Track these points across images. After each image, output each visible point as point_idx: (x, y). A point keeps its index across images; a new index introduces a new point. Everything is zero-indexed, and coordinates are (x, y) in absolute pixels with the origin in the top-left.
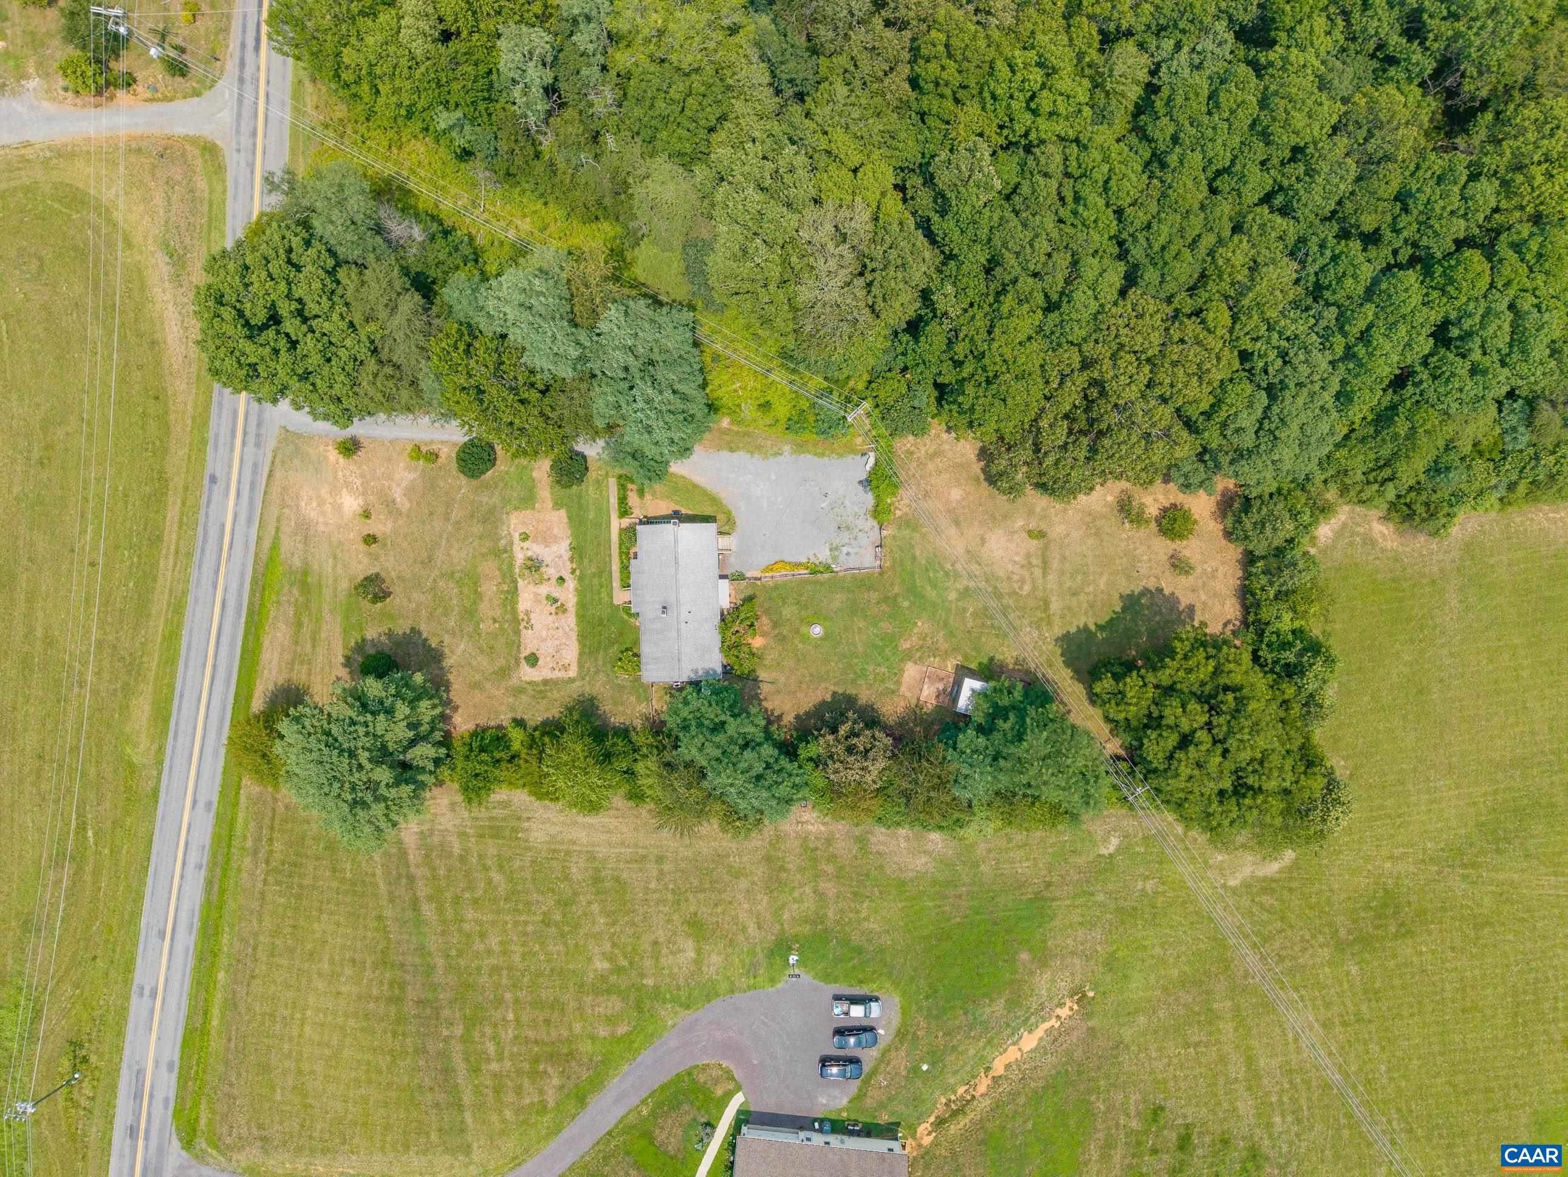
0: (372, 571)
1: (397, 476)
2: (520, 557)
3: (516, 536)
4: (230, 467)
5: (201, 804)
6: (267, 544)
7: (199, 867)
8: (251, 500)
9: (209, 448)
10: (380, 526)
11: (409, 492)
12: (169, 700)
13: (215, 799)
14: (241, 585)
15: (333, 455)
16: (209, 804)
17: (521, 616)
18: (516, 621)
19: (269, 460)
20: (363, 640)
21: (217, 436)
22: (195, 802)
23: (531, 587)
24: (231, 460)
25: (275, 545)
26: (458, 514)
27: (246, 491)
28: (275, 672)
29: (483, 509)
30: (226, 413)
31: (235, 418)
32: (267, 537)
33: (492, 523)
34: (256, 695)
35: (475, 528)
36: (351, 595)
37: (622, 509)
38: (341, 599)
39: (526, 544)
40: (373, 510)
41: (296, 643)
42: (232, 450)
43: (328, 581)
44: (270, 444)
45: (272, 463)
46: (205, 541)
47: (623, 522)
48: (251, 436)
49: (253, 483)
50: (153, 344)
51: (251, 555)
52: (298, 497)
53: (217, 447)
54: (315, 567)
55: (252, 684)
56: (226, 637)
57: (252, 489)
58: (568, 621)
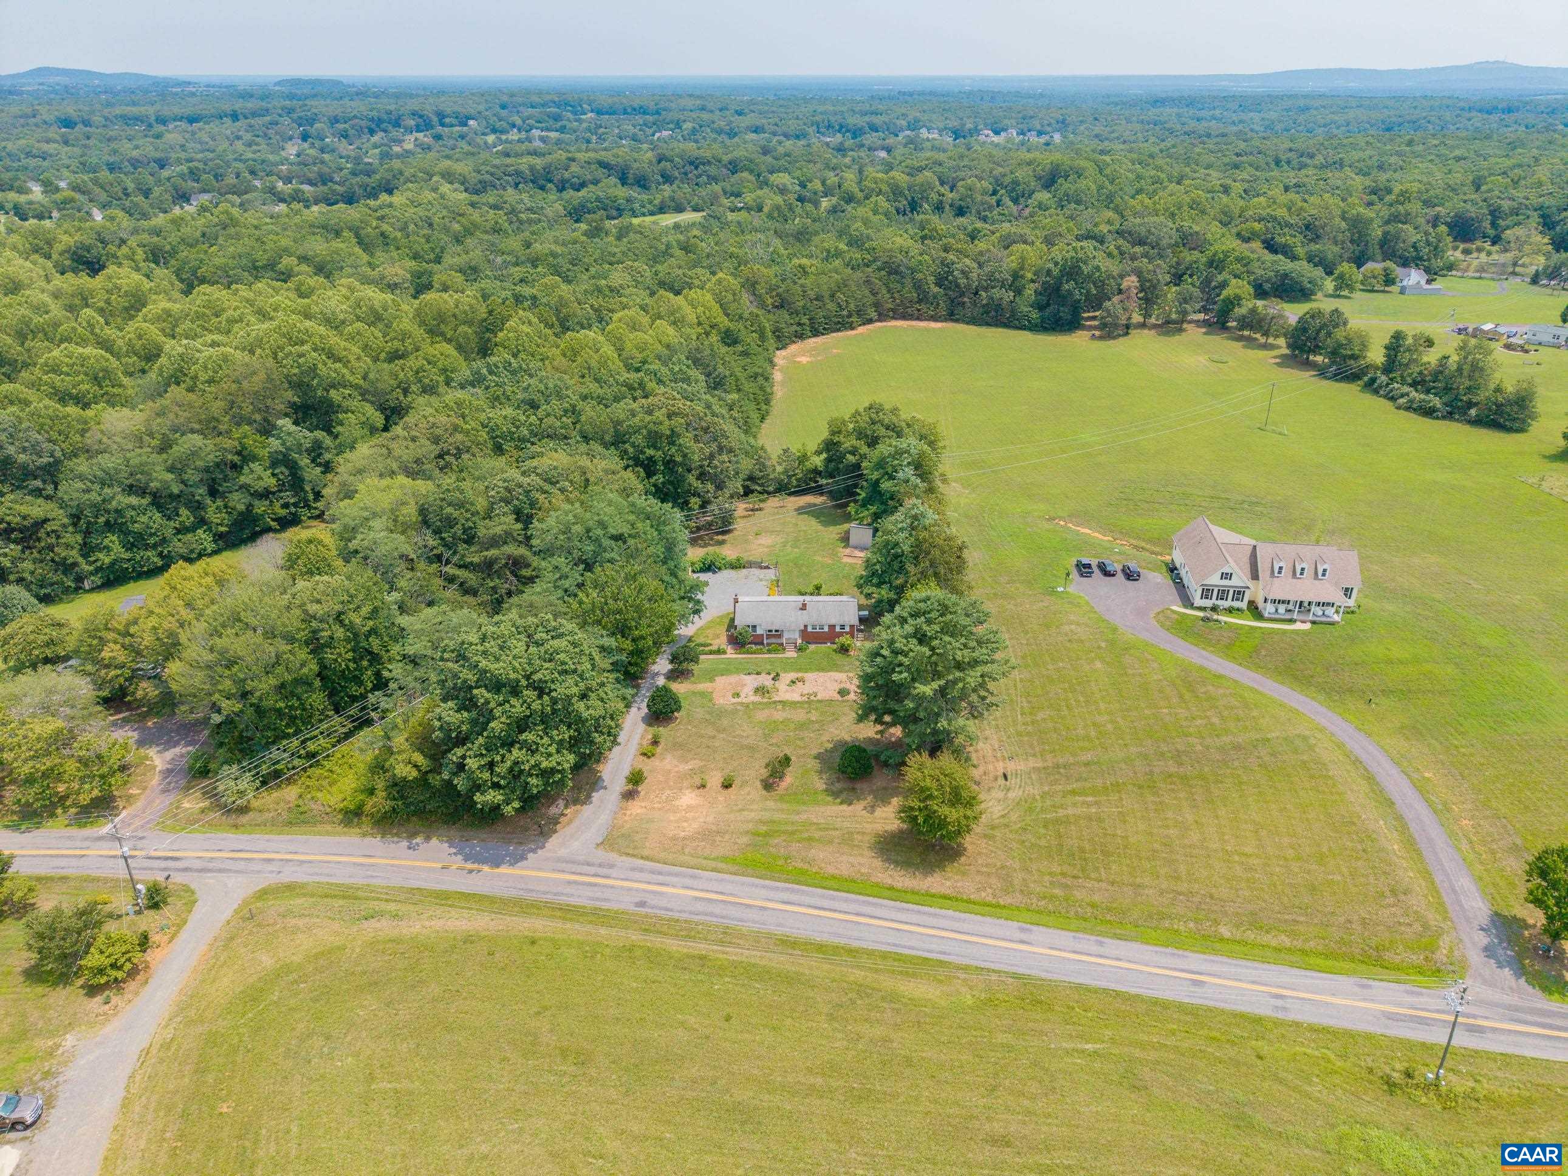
0: (758, 784)
1: (669, 767)
2: (753, 698)
3: (736, 700)
4: (630, 889)
5: (1024, 936)
6: (721, 865)
7: (1101, 943)
8: (670, 874)
9: (605, 905)
10: (715, 780)
11: (684, 760)
12: (898, 958)
13: (1015, 924)
14: (764, 887)
15: (636, 808)
16: (1022, 930)
17: (805, 698)
18: (809, 702)
19: (630, 859)
20: (827, 792)
21: (592, 899)
22: (1022, 942)
23: (780, 694)
24: (622, 888)
25: (724, 859)
26: (710, 731)
27: (661, 878)
28: (862, 860)
29: (708, 717)
30: (568, 890)
31: (575, 882)
32: (713, 864)
33: (721, 713)
34: (890, 881)
35: (725, 722)
36: (782, 798)
37: (719, 652)
38: (785, 806)
39: (743, 695)
40: (698, 782)
41: (831, 842)
42: (612, 887)
43: (767, 815)
44: (613, 857)
45: (633, 856)
46: (712, 914)
47: (730, 650)
48: (600, 871)
49: (653, 872)
50: (468, 940)
51: (733, 877)
52: (674, 838)
53: (605, 900)
54: (750, 825)
55: (877, 885)
56: (826, 903)
57: (660, 873)
58: (809, 676)
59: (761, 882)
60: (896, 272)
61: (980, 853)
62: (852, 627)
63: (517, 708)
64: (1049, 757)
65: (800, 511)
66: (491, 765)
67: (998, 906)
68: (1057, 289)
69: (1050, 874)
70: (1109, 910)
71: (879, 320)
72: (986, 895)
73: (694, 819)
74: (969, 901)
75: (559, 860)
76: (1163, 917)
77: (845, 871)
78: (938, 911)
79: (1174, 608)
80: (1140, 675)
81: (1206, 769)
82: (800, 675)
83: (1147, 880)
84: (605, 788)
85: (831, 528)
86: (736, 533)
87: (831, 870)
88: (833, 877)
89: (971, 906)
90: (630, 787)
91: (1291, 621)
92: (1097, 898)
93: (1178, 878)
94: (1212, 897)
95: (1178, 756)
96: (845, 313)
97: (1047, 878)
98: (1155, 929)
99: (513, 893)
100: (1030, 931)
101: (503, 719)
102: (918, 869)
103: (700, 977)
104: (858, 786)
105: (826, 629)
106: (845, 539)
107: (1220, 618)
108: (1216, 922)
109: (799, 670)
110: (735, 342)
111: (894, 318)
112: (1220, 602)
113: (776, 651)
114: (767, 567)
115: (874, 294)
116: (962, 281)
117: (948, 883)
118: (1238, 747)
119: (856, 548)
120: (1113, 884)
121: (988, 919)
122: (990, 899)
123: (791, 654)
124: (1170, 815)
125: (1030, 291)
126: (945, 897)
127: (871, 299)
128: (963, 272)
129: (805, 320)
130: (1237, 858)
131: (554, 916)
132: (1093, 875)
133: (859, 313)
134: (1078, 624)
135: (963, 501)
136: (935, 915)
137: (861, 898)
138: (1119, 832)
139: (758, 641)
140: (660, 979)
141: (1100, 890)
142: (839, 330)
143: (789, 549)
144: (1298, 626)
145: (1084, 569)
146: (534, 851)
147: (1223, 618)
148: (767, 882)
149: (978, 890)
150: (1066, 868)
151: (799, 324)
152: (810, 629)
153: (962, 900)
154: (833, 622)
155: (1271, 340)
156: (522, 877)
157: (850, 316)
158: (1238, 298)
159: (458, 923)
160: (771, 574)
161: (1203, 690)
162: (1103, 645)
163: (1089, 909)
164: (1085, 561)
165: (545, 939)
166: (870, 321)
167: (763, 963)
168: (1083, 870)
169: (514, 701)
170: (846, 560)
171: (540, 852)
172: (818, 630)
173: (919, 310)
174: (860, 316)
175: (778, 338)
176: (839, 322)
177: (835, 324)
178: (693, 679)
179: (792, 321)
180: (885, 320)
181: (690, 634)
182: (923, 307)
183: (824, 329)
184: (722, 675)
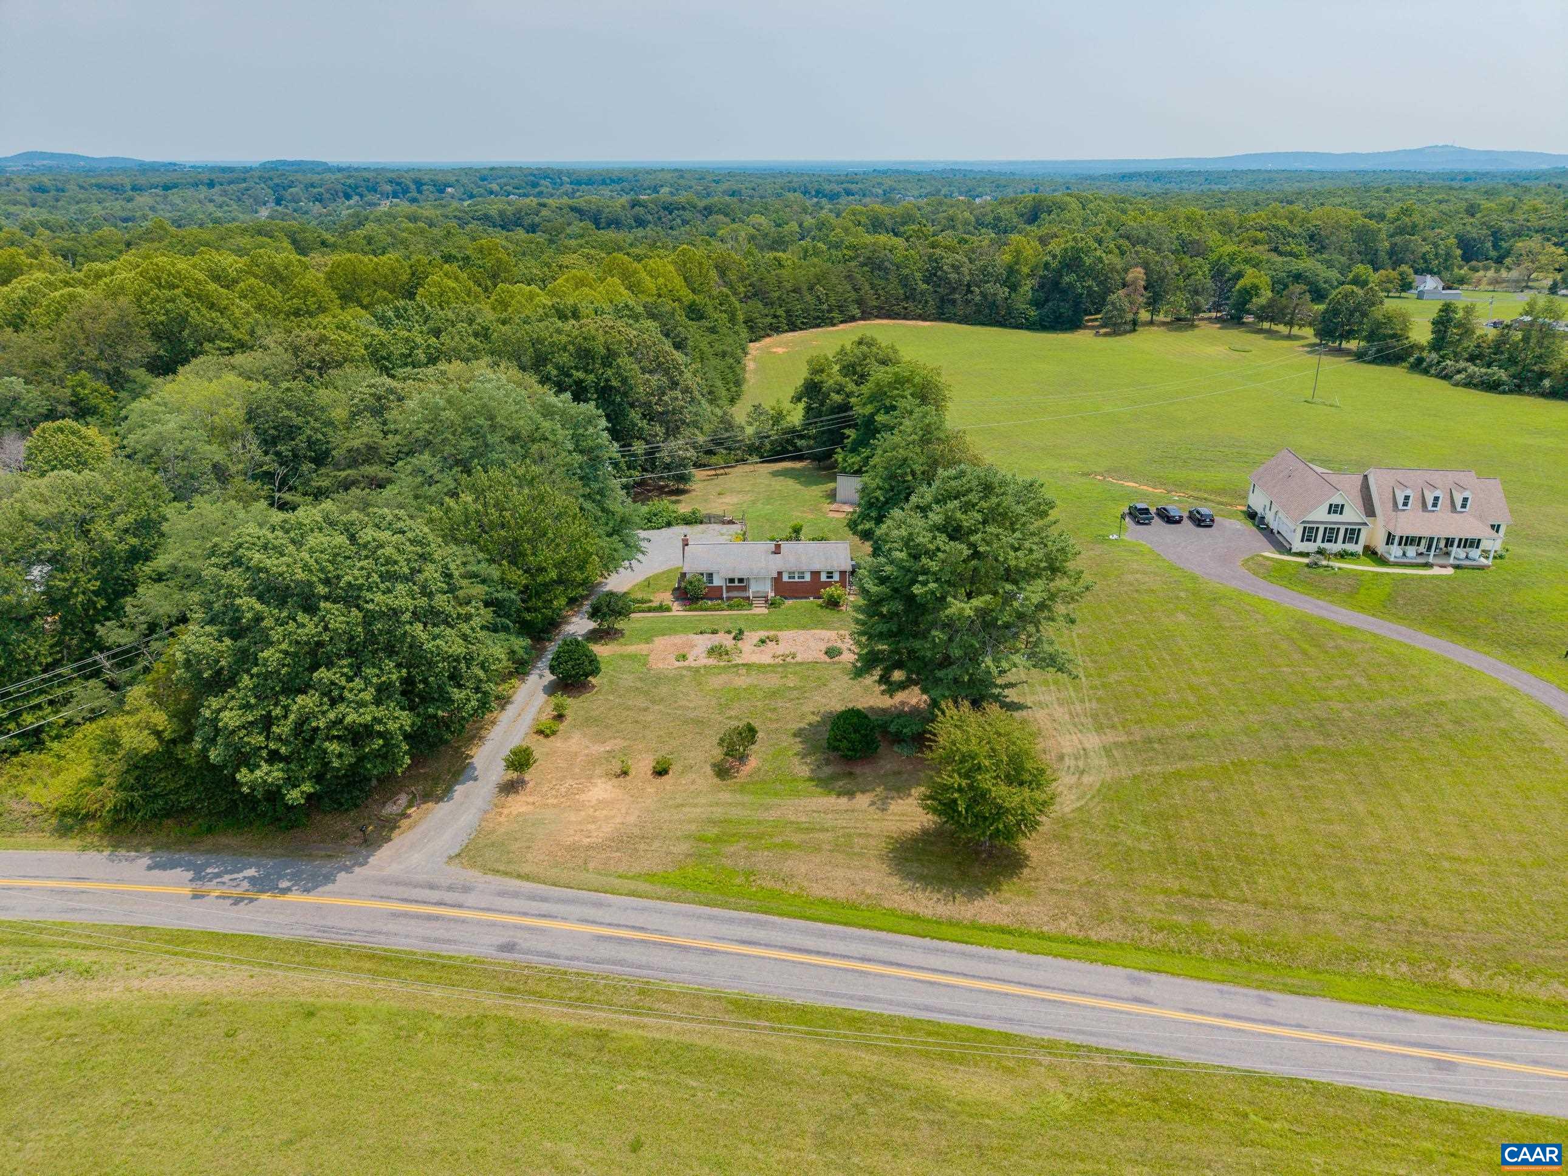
0: (708, 770)
1: (574, 748)
2: (704, 661)
3: (681, 664)
4: (493, 924)
5: (1139, 991)
6: (642, 886)
7: (1267, 1001)
8: (560, 901)
9: (446, 950)
10: (643, 765)
11: (598, 739)
12: (936, 1030)
13: (1121, 971)
14: (711, 918)
15: (518, 805)
16: (1134, 980)
17: (779, 660)
18: (785, 665)
19: (498, 879)
20: (811, 779)
21: (426, 939)
22: (1137, 1000)
23: (743, 656)
24: (479, 923)
25: (649, 877)
26: (641, 702)
27: (545, 907)
28: (866, 874)
29: (639, 684)
30: (391, 927)
31: (406, 915)
32: (632, 885)
33: (660, 679)
34: (911, 906)
35: (664, 690)
36: (742, 789)
37: (661, 608)
38: (747, 799)
39: (691, 658)
40: (617, 767)
41: (819, 849)
42: (464, 921)
43: (718, 812)
44: (473, 875)
45: (506, 874)
46: (621, 963)
47: (676, 606)
48: (449, 897)
49: (533, 898)
50: (200, 1010)
51: (659, 904)
52: (572, 848)
53: (448, 941)
54: (693, 827)
55: (892, 912)
56: (810, 943)
57: (544, 899)
58: (783, 635)
59: (708, 910)
60: (880, 268)
61: (1051, 863)
62: (842, 573)
63: (308, 627)
64: (1135, 728)
65: (775, 474)
66: (267, 722)
67: (1088, 943)
68: (1056, 284)
69: (1166, 892)
70: (1269, 946)
71: (863, 319)
72: (1067, 926)
73: (607, 818)
74: (1041, 936)
75: (384, 881)
76: (1356, 957)
77: (841, 890)
78: (992, 952)
79: (1267, 554)
80: (1241, 628)
81: (1366, 742)
82: (772, 633)
83: (1317, 900)
84: (476, 779)
85: (814, 487)
87: (818, 890)
88: (823, 901)
89: (1045, 944)
90: (513, 775)
91: (1427, 565)
92: (1245, 927)
93: (1365, 896)
94: (1425, 924)
95: (1321, 725)
96: (825, 307)
97: (1160, 898)
98: (1347, 975)
99: (299, 933)
100: (1148, 982)
101: (284, 646)
102: (956, 887)
103: (593, 1070)
104: (858, 770)
105: (808, 578)
106: (832, 496)
107: (1331, 563)
108: (1444, 964)
109: (771, 628)
110: (701, 317)
111: (877, 317)
112: (1327, 546)
113: (739, 607)
114: (731, 522)
115: (856, 290)
116: (953, 276)
117: (1006, 909)
118: (1404, 713)
119: (845, 503)
120: (1265, 905)
121: (1074, 964)
122: (1073, 932)
123: (760, 610)
124: (1328, 803)
125: (1027, 287)
126: (1003, 930)
127: (853, 295)
128: (953, 266)
129: (780, 312)
130: (1446, 864)
131: (357, 969)
132: (1231, 893)
133: (841, 308)
134: (1145, 573)
136: (990, 959)
137: (867, 933)
138: (1257, 830)
139: (715, 594)
140: (522, 1074)
141: (1247, 915)
142: (818, 326)
143: (759, 505)
144: (1436, 571)
145: (1139, 516)
146: (348, 869)
147: (1337, 564)
148: (716, 911)
149: (1054, 918)
150: (1186, 882)
151: (775, 316)
152: (785, 578)
153: (1030, 934)
154: (816, 567)
155: (1295, 330)
156: (319, 908)
157: (830, 311)
158: (1256, 287)
159: (190, 983)
160: (736, 528)
161: (1333, 644)
162: (1182, 594)
163: (1235, 946)
164: (1140, 506)
165: (335, 1009)
166: (853, 319)
167: (706, 1042)
168: (1214, 884)
169: (302, 617)
170: (831, 515)
171: (357, 869)
172: (796, 580)
173: (906, 309)
174: (841, 312)
175: (751, 328)
176: (818, 317)
177: (815, 319)
178: (621, 640)
179: (766, 311)
180: (869, 319)
181: (625, 590)
182: (910, 305)
183: (802, 323)
184: (663, 635)
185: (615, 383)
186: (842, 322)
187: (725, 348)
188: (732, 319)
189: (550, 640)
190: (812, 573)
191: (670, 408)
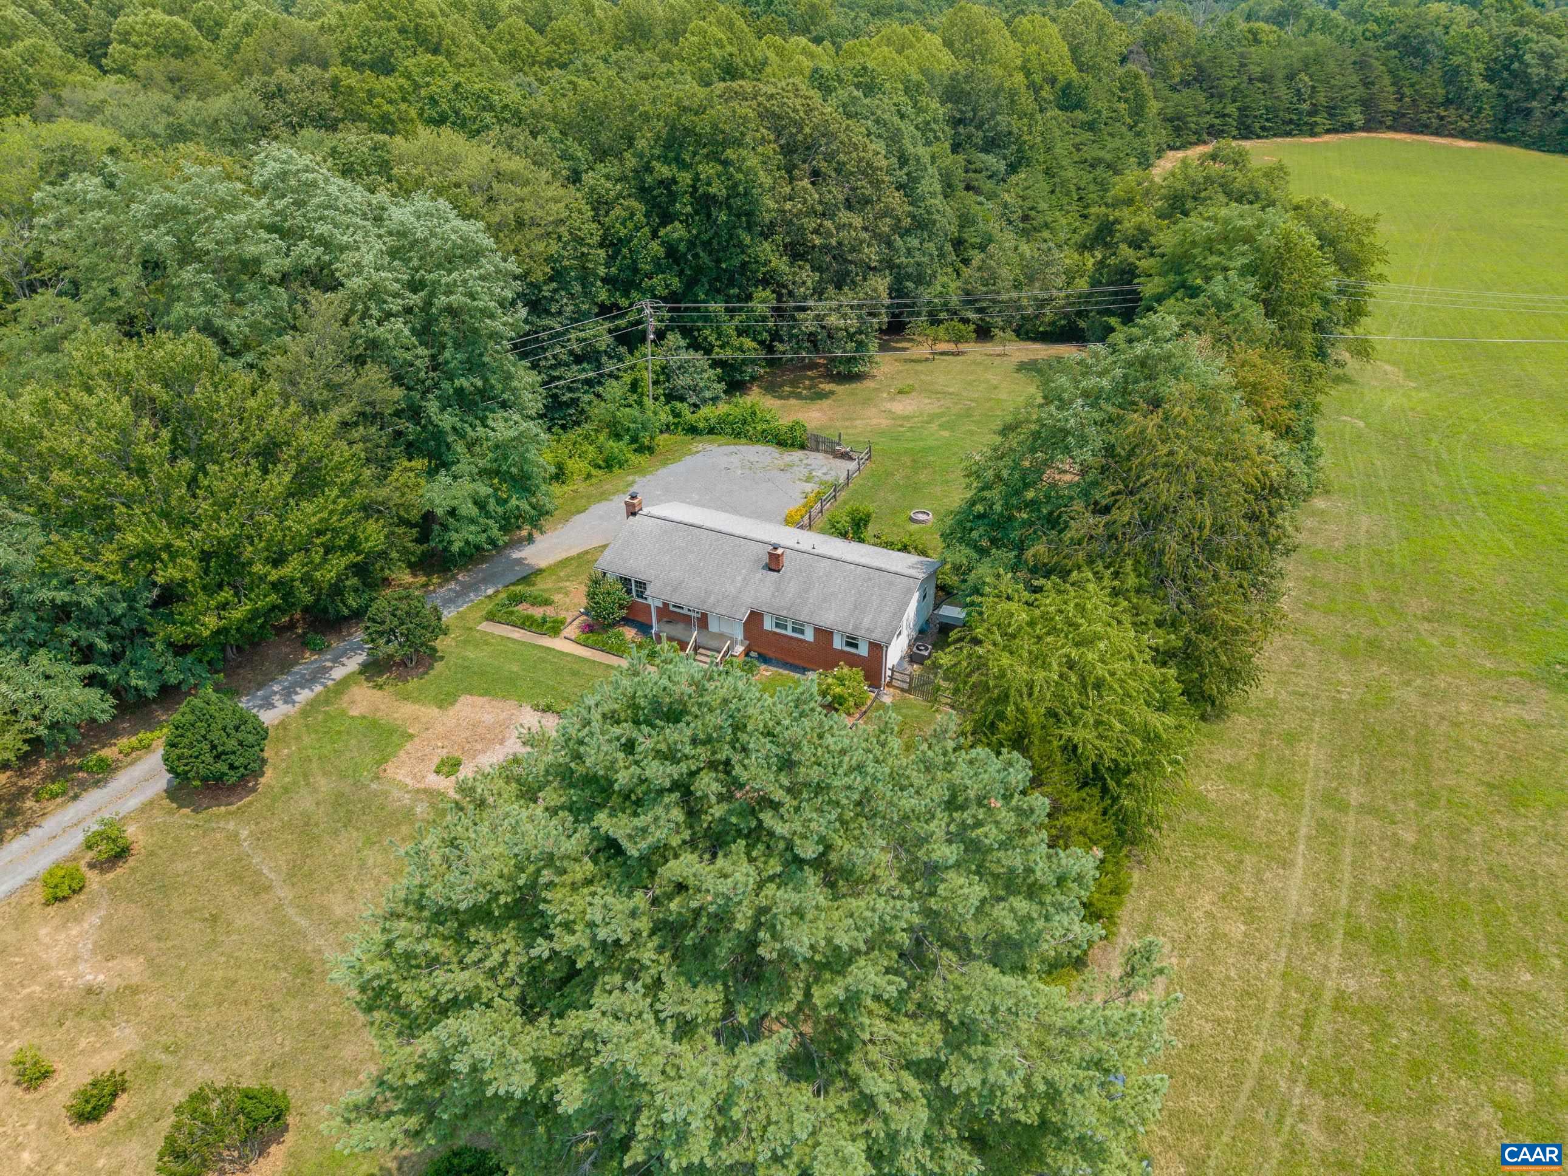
1: (56, 956)
3: (434, 782)
11: (114, 943)
26: (277, 865)
29: (321, 813)
35: (341, 846)
37: (544, 627)
47: (572, 626)
60: (1416, 53)
62: (875, 646)
65: (1026, 367)
71: (1362, 129)
86: (868, 384)
96: (1305, 106)
105: (809, 636)
110: (1079, 105)
111: (1391, 128)
114: (846, 456)
115: (1367, 84)
116: (1538, 72)
127: (1359, 92)
128: (1543, 55)
129: (1232, 109)
133: (1332, 111)
135: (1390, 401)
139: (641, 622)
142: (1288, 134)
143: (934, 427)
151: (1221, 115)
152: (768, 625)
154: (827, 619)
157: (1313, 113)
160: (835, 472)
166: (1350, 128)
172: (789, 632)
173: (1442, 118)
174: (1332, 116)
175: (1177, 129)
176: (1291, 121)
177: (1284, 122)
178: (413, 683)
179: (1207, 107)
180: (1376, 130)
181: (543, 564)
182: (1451, 113)
183: (1263, 128)
184: (485, 693)
185: (717, 189)
186: (1328, 131)
187: (1102, 154)
188: (1138, 111)
189: (314, 651)
190: (818, 631)
191: (834, 241)
